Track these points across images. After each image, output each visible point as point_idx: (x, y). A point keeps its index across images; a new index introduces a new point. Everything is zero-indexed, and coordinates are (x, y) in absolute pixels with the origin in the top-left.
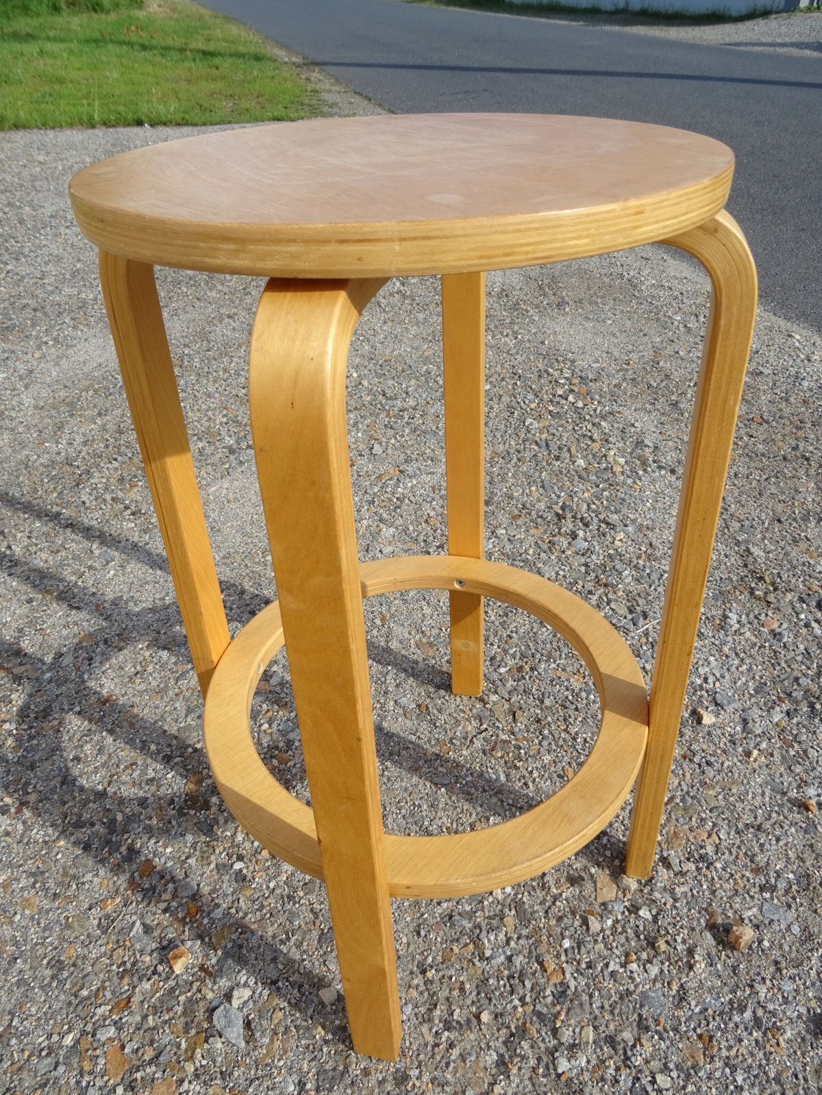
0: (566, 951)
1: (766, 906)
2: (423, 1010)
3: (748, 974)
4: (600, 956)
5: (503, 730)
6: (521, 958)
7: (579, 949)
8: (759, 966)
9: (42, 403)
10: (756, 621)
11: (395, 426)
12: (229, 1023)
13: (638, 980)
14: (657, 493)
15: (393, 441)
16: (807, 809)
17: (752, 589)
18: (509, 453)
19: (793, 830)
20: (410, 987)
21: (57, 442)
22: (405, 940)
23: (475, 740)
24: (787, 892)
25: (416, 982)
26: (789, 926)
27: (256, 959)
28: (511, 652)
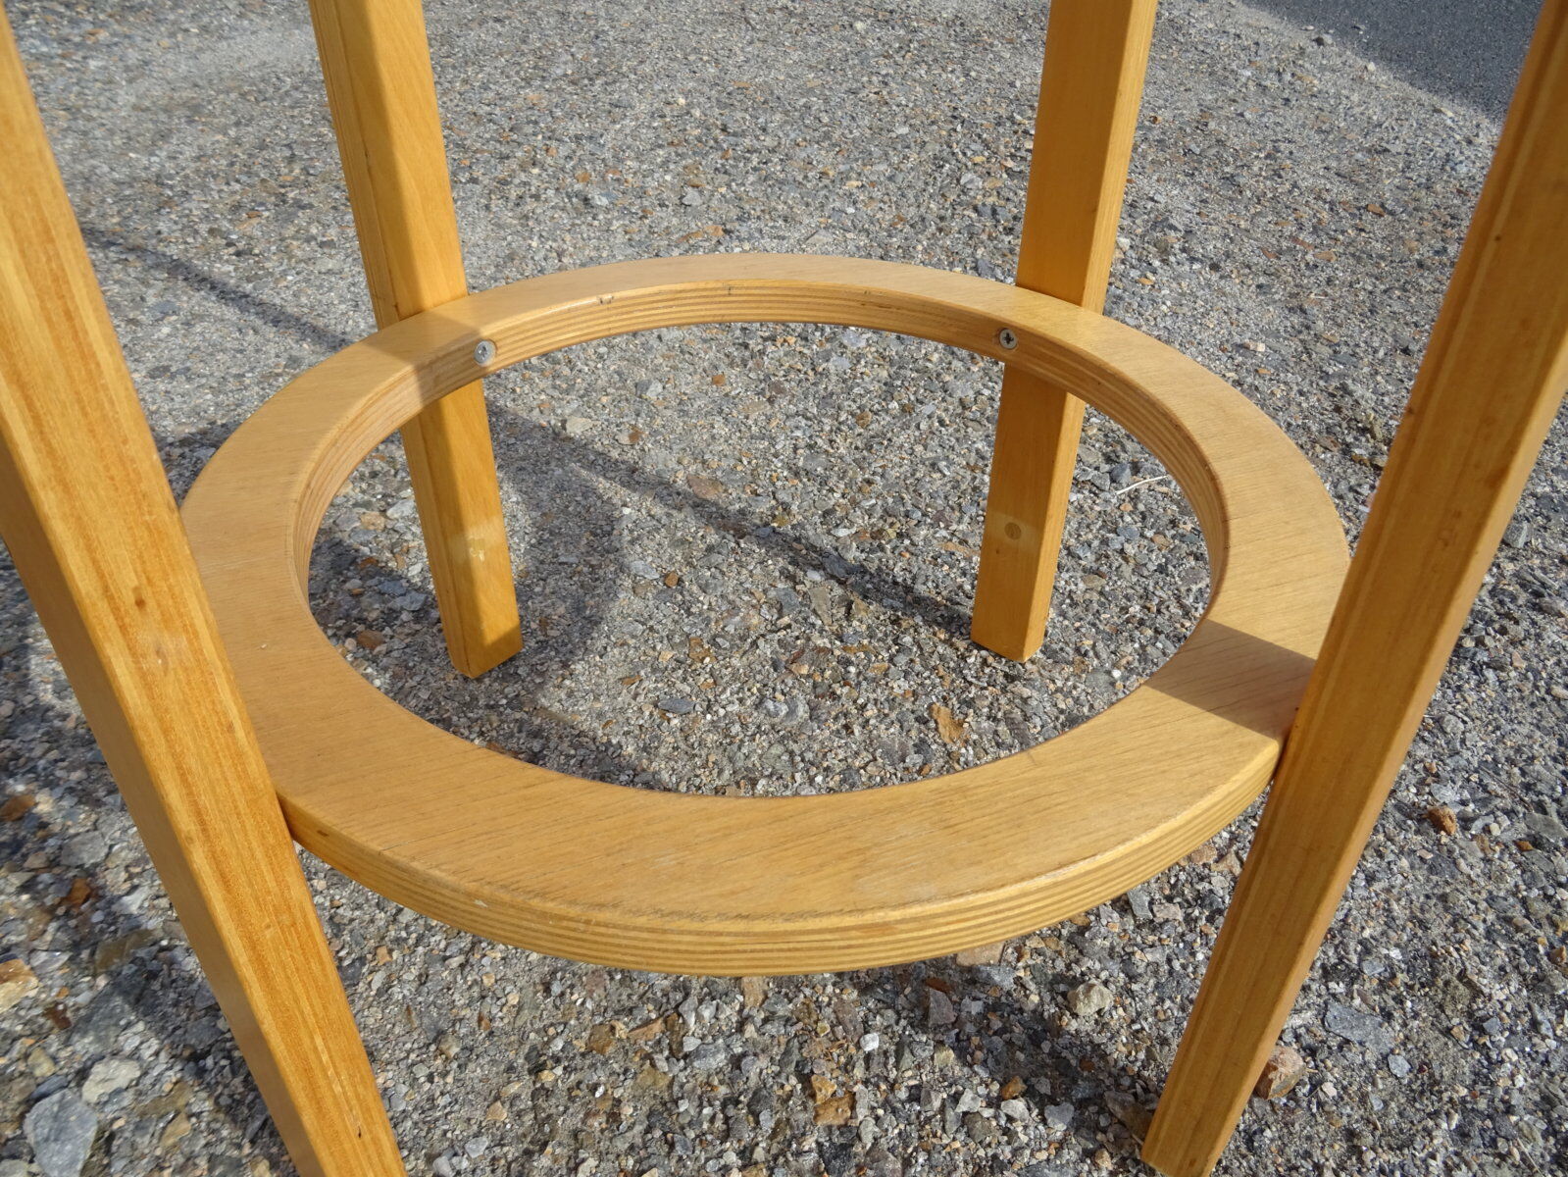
0: (868, 1057)
1: (1335, 1009)
2: (512, 1152)
3: (1281, 1152)
4: (944, 1077)
5: (821, 631)
6: (763, 1062)
7: (899, 1055)
8: (1309, 1138)
9: (147, 103)
10: (1351, 495)
11: (733, 171)
12: (60, 1131)
13: (1024, 1139)
14: (1183, 294)
15: (723, 190)
16: (1438, 824)
17: (1348, 445)
18: (923, 219)
19: (1405, 863)
20: (497, 1098)
21: (153, 154)
22: (514, 999)
23: (761, 642)
24: (1384, 985)
25: (514, 1088)
26: (1385, 1057)
27: (176, 1004)
28: (867, 504)
